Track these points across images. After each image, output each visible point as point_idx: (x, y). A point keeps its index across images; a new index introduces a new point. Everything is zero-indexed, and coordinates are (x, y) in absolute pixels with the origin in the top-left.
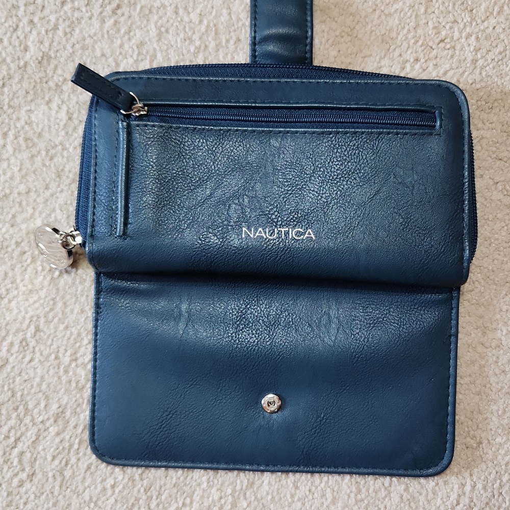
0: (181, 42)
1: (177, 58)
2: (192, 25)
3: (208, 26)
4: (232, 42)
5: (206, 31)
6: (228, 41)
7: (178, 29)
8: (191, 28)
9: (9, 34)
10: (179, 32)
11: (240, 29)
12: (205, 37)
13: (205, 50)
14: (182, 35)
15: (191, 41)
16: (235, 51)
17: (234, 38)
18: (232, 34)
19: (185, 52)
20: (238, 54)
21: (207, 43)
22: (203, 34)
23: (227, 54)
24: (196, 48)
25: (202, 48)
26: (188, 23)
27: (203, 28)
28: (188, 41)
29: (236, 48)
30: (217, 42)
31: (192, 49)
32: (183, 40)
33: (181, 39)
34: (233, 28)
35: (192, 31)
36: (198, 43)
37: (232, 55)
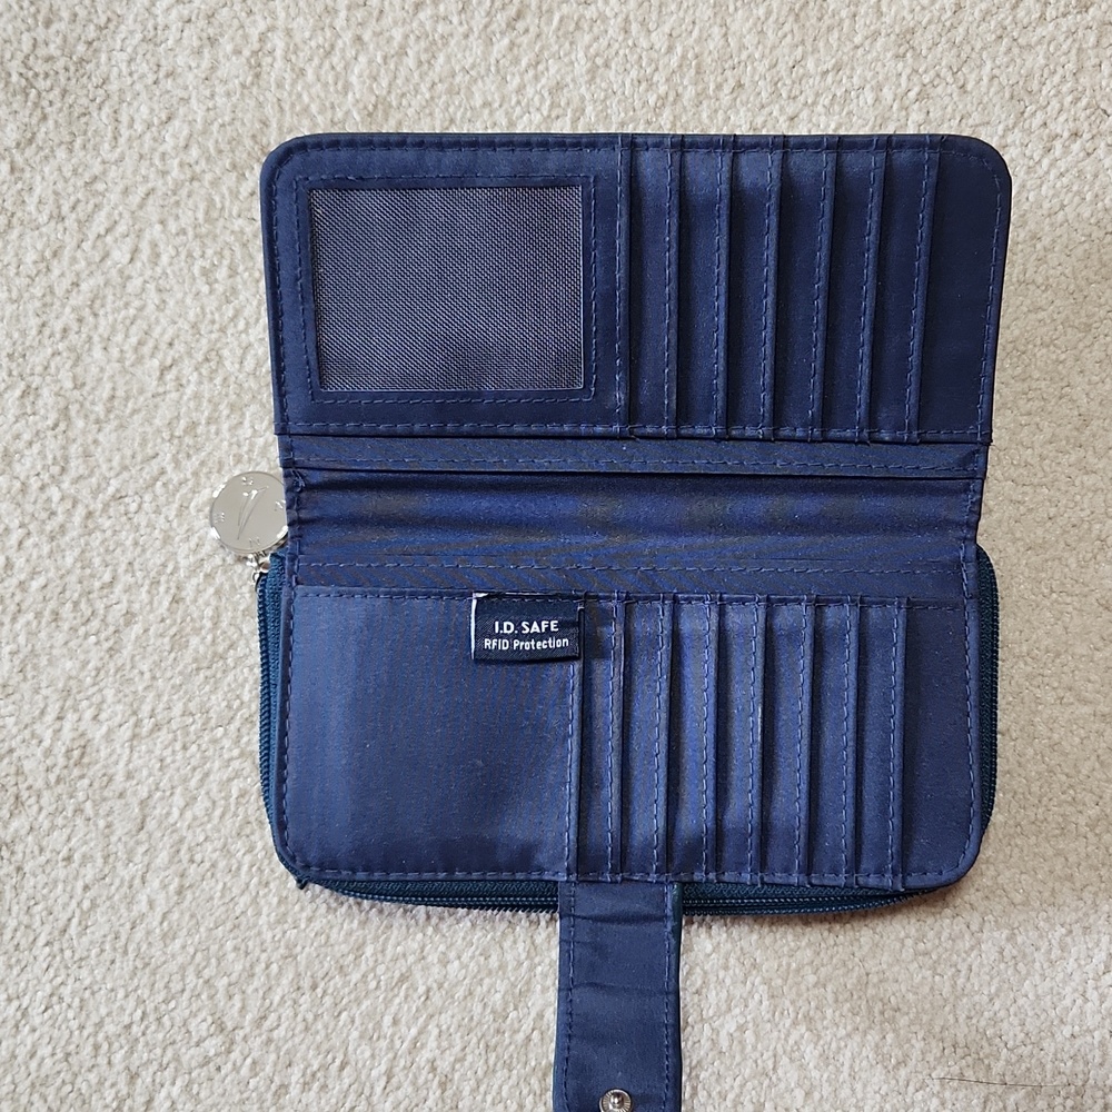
0: (632, 84)
1: (623, 115)
2: (654, 55)
3: (684, 57)
4: (727, 89)
5: (680, 66)
6: (719, 87)
7: (627, 61)
8: (651, 61)
9: (316, 61)
10: (628, 66)
11: (743, 64)
12: (676, 78)
13: (675, 102)
14: (634, 73)
15: (651, 85)
16: (732, 106)
17: (732, 82)
18: (728, 73)
19: (637, 104)
20: (738, 112)
21: (680, 90)
22: (673, 72)
23: (716, 111)
24: (659, 97)
25: (671, 99)
26: (647, 50)
27: (674, 62)
28: (644, 85)
29: (735, 99)
30: (700, 87)
31: (652, 100)
32: (636, 83)
33: (632, 80)
34: (730, 62)
35: (653, 65)
36: (662, 89)
37: (726, 113)
